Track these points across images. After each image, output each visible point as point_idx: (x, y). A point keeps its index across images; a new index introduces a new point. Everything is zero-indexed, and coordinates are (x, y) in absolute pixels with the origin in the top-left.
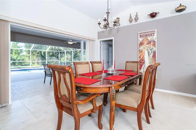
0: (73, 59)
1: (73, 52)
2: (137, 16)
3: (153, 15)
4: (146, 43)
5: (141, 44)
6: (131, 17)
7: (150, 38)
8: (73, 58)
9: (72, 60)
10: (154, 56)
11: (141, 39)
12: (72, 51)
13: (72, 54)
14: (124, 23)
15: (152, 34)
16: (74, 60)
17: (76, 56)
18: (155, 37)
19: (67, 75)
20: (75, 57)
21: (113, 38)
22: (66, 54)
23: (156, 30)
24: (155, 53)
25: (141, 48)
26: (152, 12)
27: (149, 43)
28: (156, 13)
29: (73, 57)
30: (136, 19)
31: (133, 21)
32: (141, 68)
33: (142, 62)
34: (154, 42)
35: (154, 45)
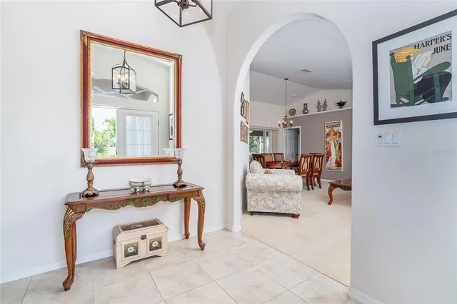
2: (325, 102)
3: (341, 104)
4: (332, 134)
5: (328, 135)
6: (319, 104)
7: (336, 129)
10: (340, 148)
11: (327, 130)
14: (313, 110)
15: (338, 125)
18: (340, 129)
19: (262, 159)
21: (300, 127)
23: (342, 121)
24: (340, 144)
25: (328, 139)
26: (339, 101)
27: (335, 134)
28: (344, 103)
30: (325, 106)
31: (322, 109)
32: (327, 160)
33: (329, 154)
34: (340, 133)
35: (340, 136)
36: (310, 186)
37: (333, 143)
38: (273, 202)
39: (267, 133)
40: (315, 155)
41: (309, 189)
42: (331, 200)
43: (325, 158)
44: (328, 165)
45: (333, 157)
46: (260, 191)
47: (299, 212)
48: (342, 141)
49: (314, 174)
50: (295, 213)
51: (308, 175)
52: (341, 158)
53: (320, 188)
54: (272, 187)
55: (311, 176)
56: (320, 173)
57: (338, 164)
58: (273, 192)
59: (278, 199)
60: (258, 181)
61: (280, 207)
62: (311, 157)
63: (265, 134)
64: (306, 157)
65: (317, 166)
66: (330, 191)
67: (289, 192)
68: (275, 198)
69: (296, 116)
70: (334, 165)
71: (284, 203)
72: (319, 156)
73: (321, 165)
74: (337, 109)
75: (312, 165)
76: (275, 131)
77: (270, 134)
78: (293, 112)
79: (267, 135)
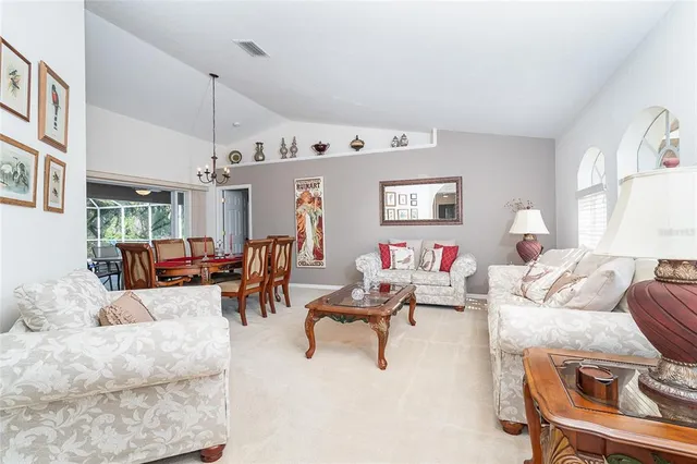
0: (150, 234)
1: (150, 209)
2: (294, 143)
3: (320, 148)
4: (306, 200)
5: (300, 202)
6: (283, 144)
7: (312, 192)
8: (150, 229)
9: (146, 237)
10: (320, 225)
11: (298, 193)
12: (147, 208)
13: (146, 218)
14: (272, 156)
15: (316, 185)
16: (154, 235)
17: (161, 223)
18: (320, 191)
19: (144, 255)
20: (156, 228)
21: (249, 186)
22: (126, 215)
23: (322, 178)
24: (320, 219)
25: (300, 210)
26: (318, 143)
27: (312, 200)
28: (325, 146)
29: (150, 225)
30: (294, 150)
31: (288, 155)
32: (300, 249)
33: (302, 236)
34: (320, 199)
35: (320, 204)
36: (268, 305)
37: (308, 217)
38: (121, 429)
39: (181, 196)
40: (276, 240)
41: (264, 315)
42: (312, 346)
43: (295, 245)
44: (300, 258)
45: (310, 243)
46: (55, 405)
47: (222, 439)
48: (322, 212)
49: (276, 280)
50: (209, 445)
51: (262, 283)
52: (321, 244)
53: (288, 305)
54: (102, 382)
55: (270, 284)
56: (287, 275)
57: (318, 254)
58: (117, 393)
59: (142, 411)
60: (30, 372)
61: (150, 440)
62: (267, 244)
63: (175, 197)
64: (257, 245)
65: (281, 263)
66: (310, 325)
67: (182, 381)
68: (129, 413)
69: (241, 164)
70: (310, 257)
71: (165, 422)
72: (284, 243)
73: (289, 260)
74: (314, 156)
75: (270, 261)
76: (199, 192)
77: (188, 197)
78: (236, 157)
79: (181, 201)
